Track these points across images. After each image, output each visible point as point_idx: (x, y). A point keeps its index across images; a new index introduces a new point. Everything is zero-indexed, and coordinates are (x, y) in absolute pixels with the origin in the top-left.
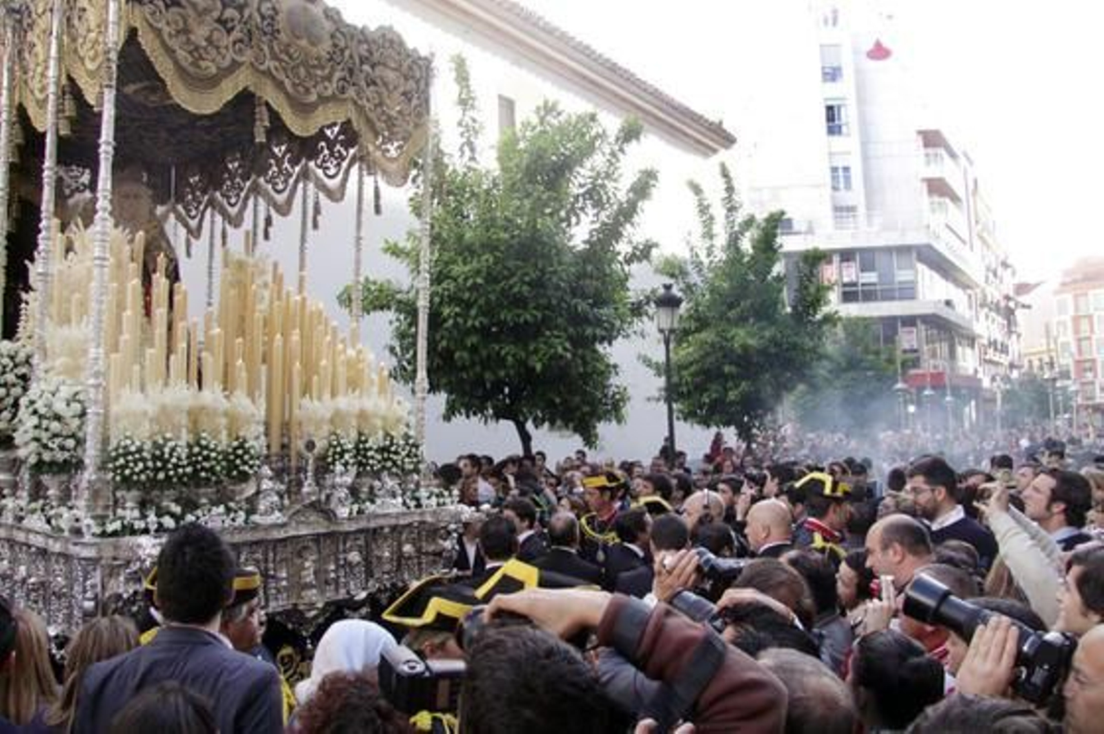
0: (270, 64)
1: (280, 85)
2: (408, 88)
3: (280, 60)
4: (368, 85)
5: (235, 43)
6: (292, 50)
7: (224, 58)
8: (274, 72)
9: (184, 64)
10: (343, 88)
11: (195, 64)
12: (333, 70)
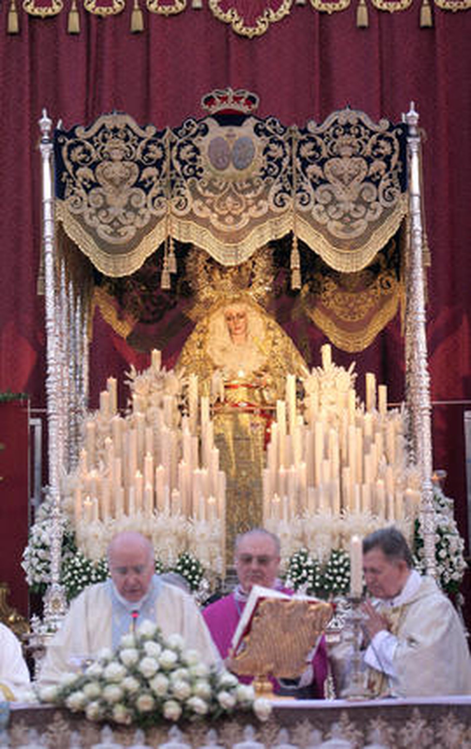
0: (194, 205)
1: (206, 223)
2: (373, 169)
3: (204, 199)
4: (315, 186)
5: (153, 199)
6: (216, 184)
7: (143, 217)
8: (198, 213)
9: (105, 237)
10: (282, 200)
11: (115, 233)
12: (268, 186)
